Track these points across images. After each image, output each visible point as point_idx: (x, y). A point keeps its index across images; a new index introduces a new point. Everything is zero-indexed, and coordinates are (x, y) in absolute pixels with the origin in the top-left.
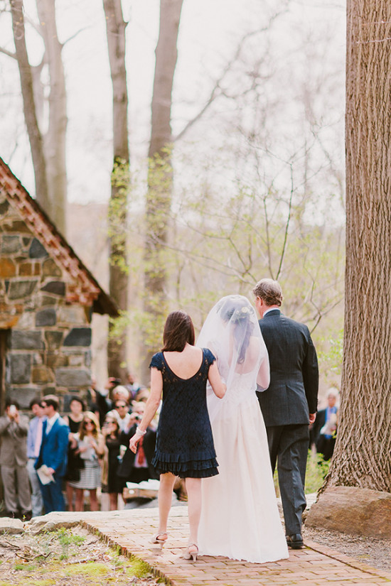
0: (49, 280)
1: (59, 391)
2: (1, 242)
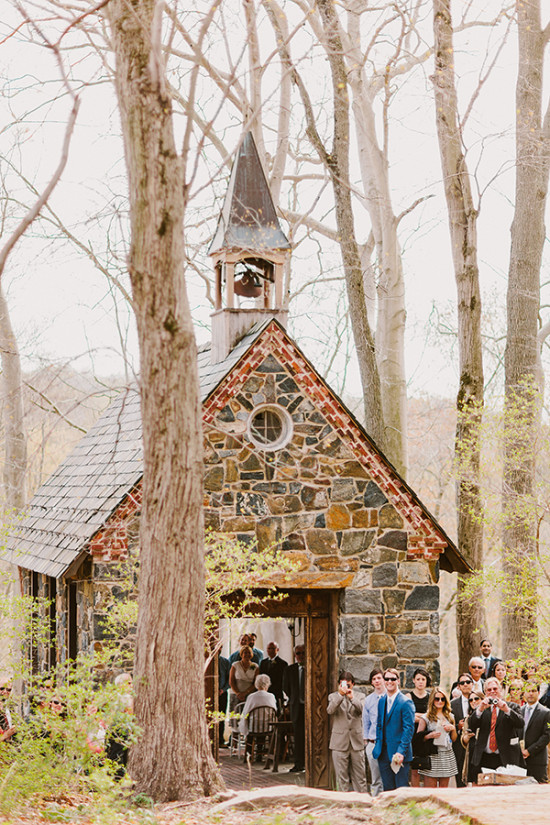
0: (387, 531)
1: (401, 662)
2: (332, 486)
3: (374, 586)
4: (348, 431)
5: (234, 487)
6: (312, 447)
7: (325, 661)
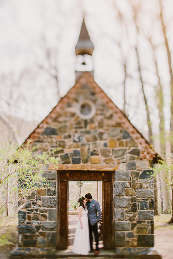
0: (132, 148)
1: (138, 200)
2: (110, 132)
3: (127, 170)
5: (72, 132)
7: (110, 198)
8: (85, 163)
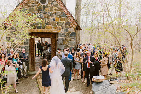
0: (66, 22)
1: (69, 46)
2: (56, 13)
3: (64, 32)
4: (59, 2)
5: (36, 12)
6: (52, 5)
7: (55, 46)
8: (43, 29)
